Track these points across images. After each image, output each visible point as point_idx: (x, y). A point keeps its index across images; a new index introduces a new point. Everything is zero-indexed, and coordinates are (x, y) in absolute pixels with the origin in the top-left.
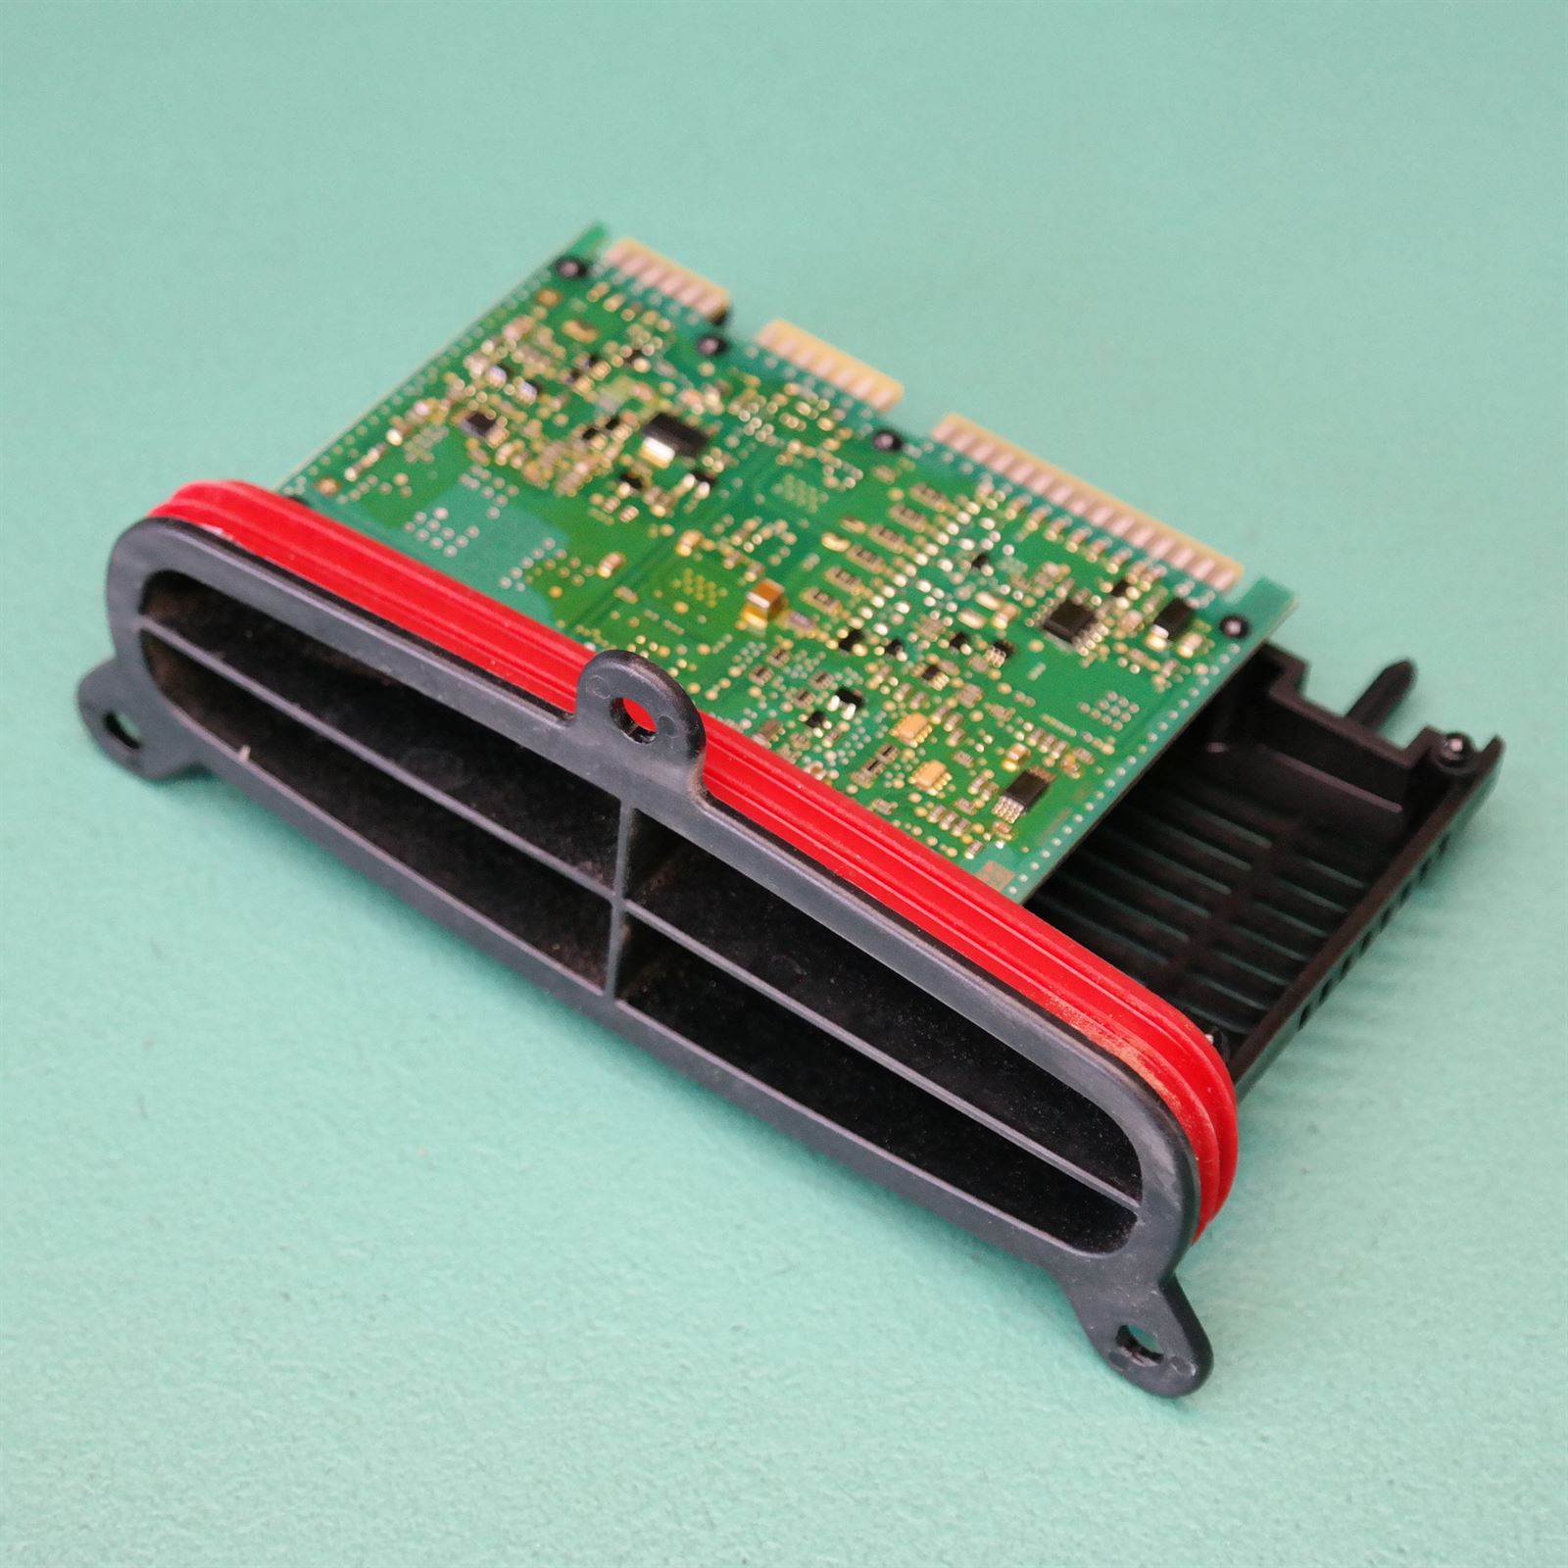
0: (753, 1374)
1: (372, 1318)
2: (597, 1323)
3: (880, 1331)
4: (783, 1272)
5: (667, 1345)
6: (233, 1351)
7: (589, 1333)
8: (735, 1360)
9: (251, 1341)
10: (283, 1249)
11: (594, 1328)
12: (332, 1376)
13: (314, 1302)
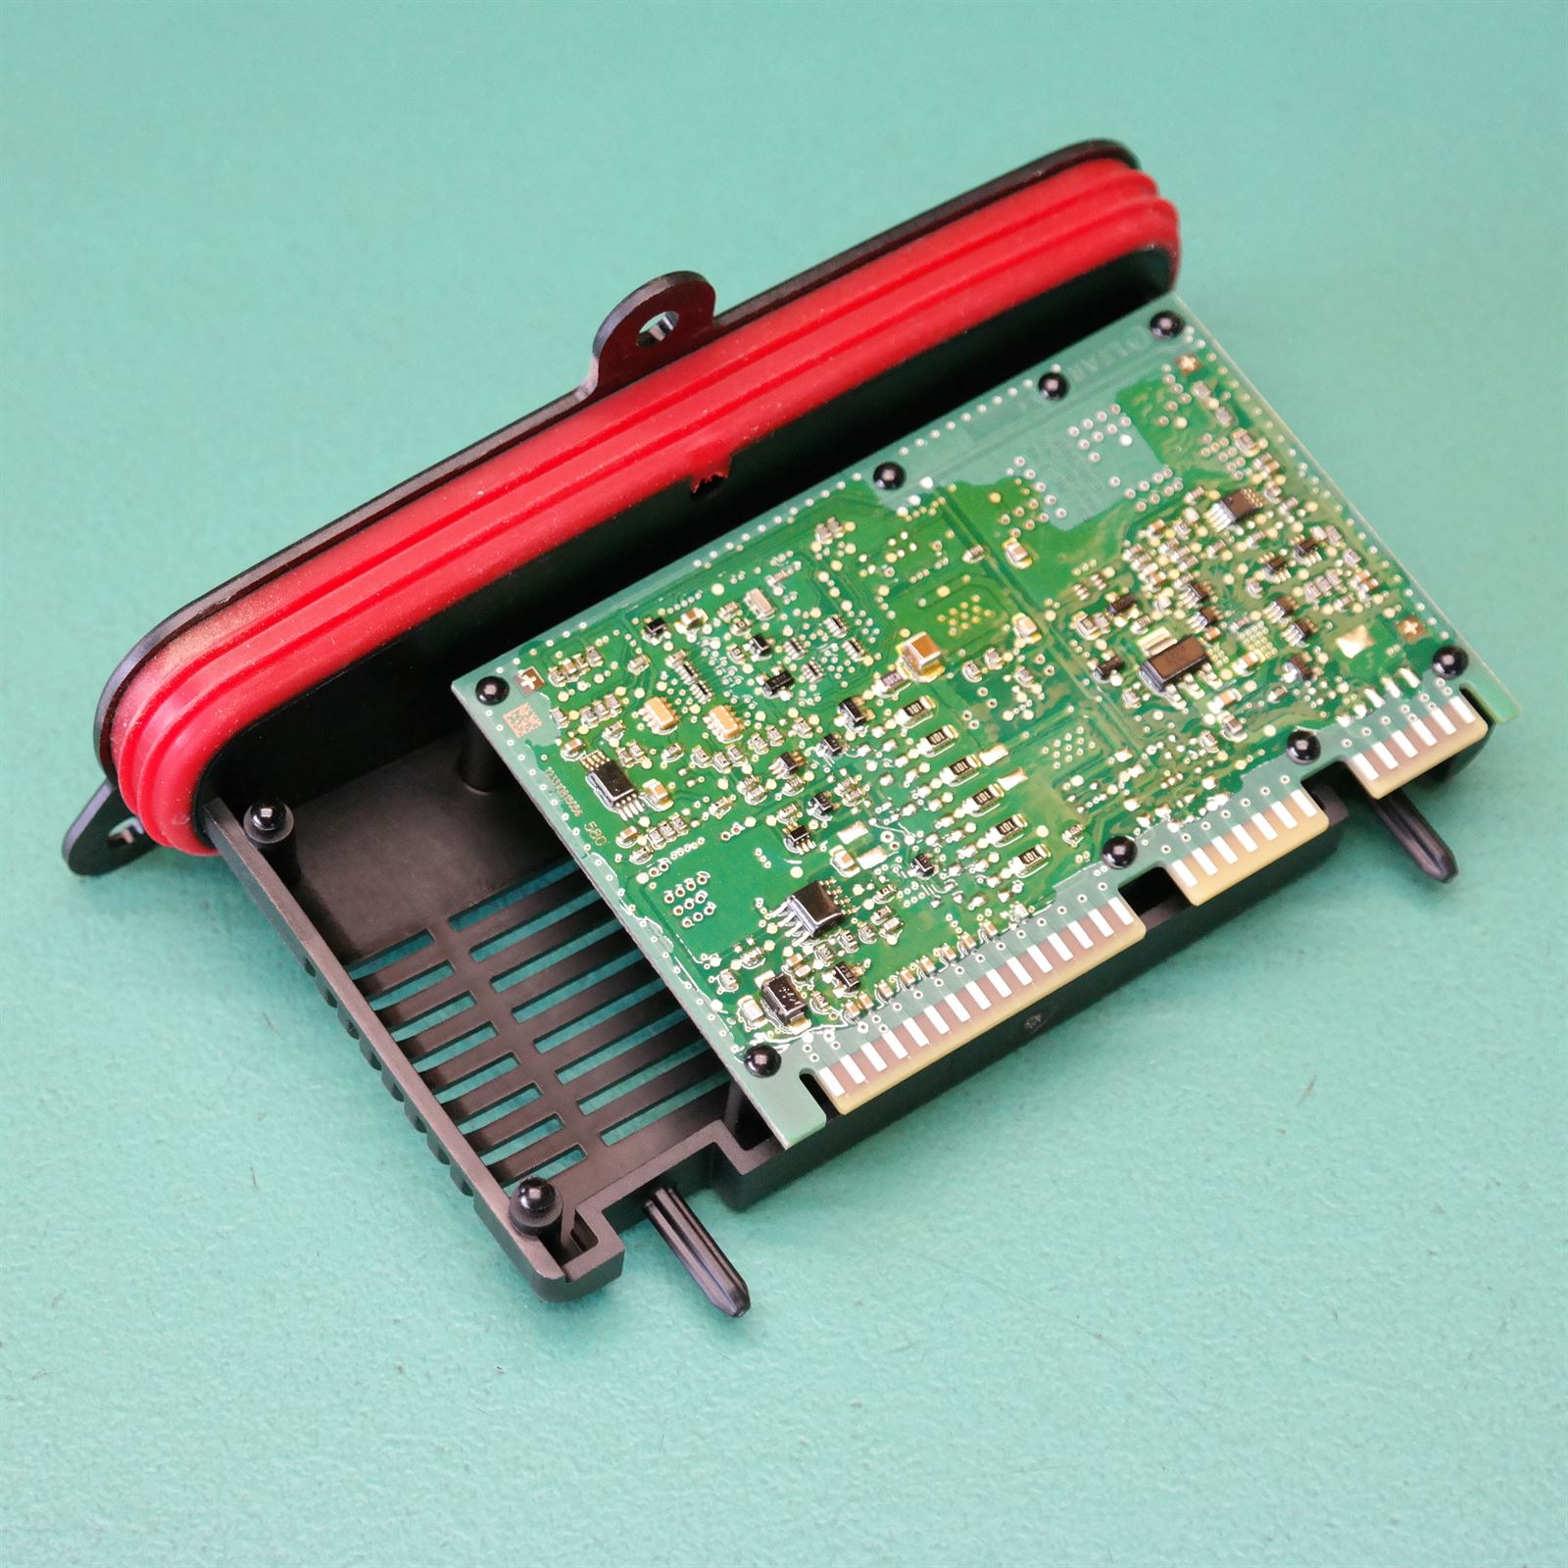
0: (873, 1451)
1: (488, 1393)
2: (715, 1399)
3: (1002, 1409)
4: (902, 1350)
5: (785, 1422)
6: (347, 1425)
7: (707, 1409)
8: (855, 1437)
9: (364, 1414)
10: (396, 1321)
11: (710, 1404)
12: (447, 1449)
13: (428, 1375)
